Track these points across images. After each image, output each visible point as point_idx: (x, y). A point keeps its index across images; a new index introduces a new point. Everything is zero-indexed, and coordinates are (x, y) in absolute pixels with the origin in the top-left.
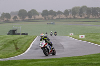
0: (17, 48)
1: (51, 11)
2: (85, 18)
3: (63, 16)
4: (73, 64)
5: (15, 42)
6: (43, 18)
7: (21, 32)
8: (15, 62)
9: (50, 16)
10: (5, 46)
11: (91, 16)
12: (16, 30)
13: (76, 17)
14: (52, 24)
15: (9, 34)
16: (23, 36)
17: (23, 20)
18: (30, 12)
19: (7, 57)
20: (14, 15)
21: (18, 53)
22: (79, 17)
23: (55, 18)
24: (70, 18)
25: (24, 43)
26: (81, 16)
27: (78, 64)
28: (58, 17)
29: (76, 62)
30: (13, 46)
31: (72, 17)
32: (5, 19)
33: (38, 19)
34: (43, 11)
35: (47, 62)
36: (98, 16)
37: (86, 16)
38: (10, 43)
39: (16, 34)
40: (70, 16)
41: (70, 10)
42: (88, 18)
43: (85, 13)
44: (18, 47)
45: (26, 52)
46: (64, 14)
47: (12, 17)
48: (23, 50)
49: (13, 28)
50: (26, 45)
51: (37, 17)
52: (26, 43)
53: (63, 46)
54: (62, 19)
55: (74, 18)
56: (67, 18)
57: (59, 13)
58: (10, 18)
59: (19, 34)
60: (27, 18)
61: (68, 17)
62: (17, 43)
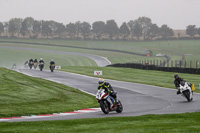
2: (31, 38)
11: (40, 36)
13: (16, 35)
22: (21, 36)
24: (6, 37)
26: (24, 34)
31: (9, 35)
36: (51, 35)
37: (32, 35)
40: (6, 33)
41: (6, 24)
42: (35, 38)
55: (13, 37)
61: (2, 35)
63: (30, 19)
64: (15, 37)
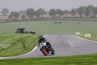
0: (24, 47)
1: (59, 10)
2: (92, 17)
3: (70, 15)
4: (78, 63)
5: (23, 40)
6: (51, 17)
7: (29, 31)
8: (22, 60)
9: (57, 15)
10: (13, 44)
12: (24, 29)
13: (83, 16)
14: (59, 23)
15: (17, 32)
16: (31, 34)
17: (31, 19)
18: (37, 11)
19: (15, 55)
20: (23, 14)
21: (25, 51)
22: (86, 16)
23: (62, 17)
25: (31, 41)
26: (87, 15)
27: (83, 62)
28: (64, 16)
29: (82, 61)
30: (21, 44)
31: (78, 16)
32: (14, 18)
33: (45, 18)
34: (51, 10)
35: (53, 60)
37: (92, 15)
38: (18, 41)
39: (24, 33)
40: (77, 15)
41: (77, 9)
42: (94, 17)
43: (91, 12)
44: (26, 45)
45: (34, 50)
46: (71, 13)
47: (20, 16)
48: (31, 48)
49: (22, 27)
50: (34, 43)
51: (45, 16)
52: (34, 41)
53: (69, 45)
54: (68, 18)
55: (81, 17)
56: (74, 18)
57: (66, 12)
58: (18, 17)
59: (27, 33)
60: (35, 17)
61: (75, 16)
62: (25, 41)
63: (91, 7)
64: (82, 17)
